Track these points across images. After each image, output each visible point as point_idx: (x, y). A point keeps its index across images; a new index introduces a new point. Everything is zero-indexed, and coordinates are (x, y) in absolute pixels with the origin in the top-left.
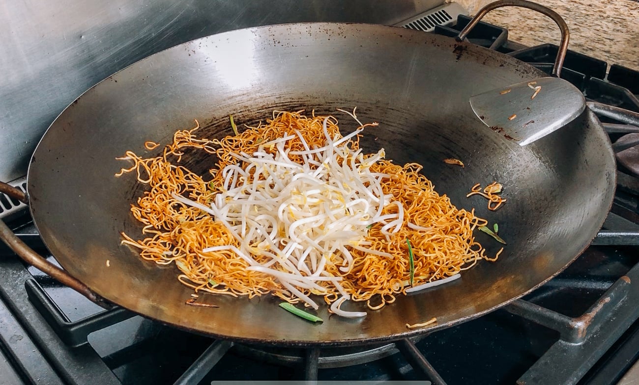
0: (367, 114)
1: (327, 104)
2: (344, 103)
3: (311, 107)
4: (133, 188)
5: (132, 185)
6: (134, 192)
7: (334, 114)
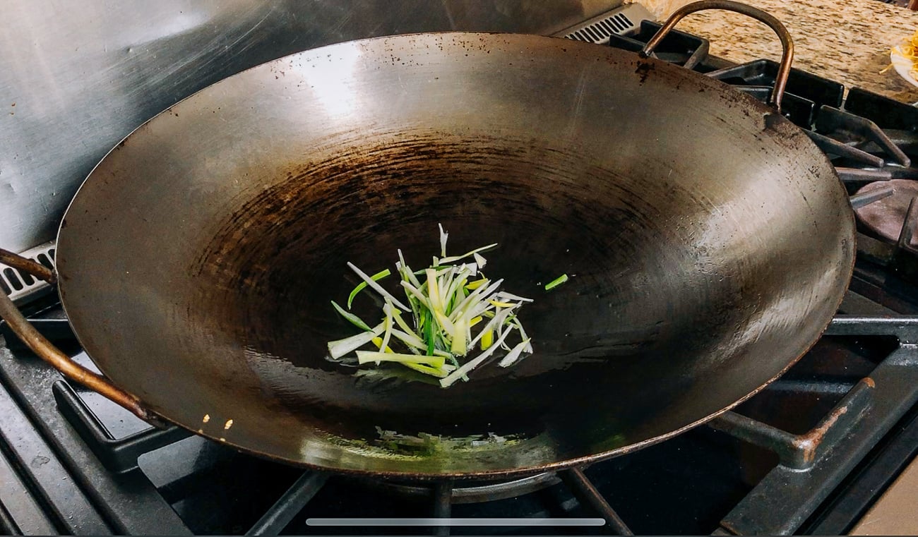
0: (518, 156)
2: (487, 142)
3: (443, 147)
4: (200, 261)
5: (199, 257)
6: (202, 266)
7: (474, 157)
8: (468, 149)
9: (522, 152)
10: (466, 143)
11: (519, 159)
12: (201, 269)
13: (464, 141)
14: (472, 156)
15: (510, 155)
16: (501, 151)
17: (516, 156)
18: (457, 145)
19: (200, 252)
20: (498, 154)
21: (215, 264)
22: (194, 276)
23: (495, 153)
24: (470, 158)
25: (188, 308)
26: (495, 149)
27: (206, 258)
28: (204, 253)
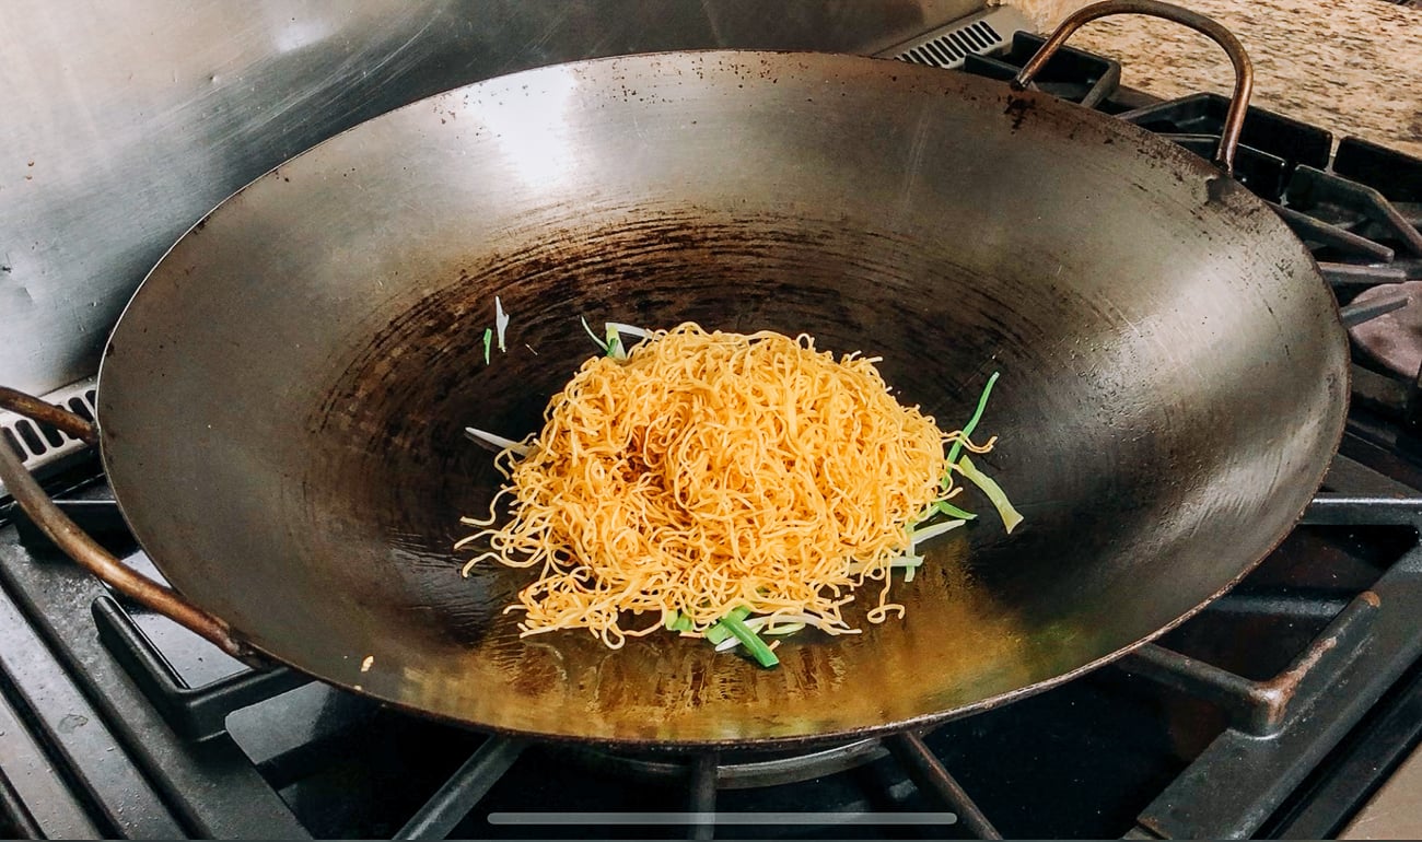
1: (738, 225)
2: (772, 222)
5: (321, 402)
6: (326, 417)
7: (752, 246)
8: (742, 233)
9: (828, 238)
10: (740, 225)
11: (822, 249)
12: (325, 422)
13: (736, 221)
14: (749, 244)
15: (808, 243)
16: (794, 236)
17: (817, 244)
18: (726, 227)
19: (323, 395)
20: (790, 241)
21: (347, 414)
22: (314, 432)
23: (784, 241)
24: (747, 247)
25: (304, 483)
26: (785, 234)
27: (333, 404)
28: (329, 397)
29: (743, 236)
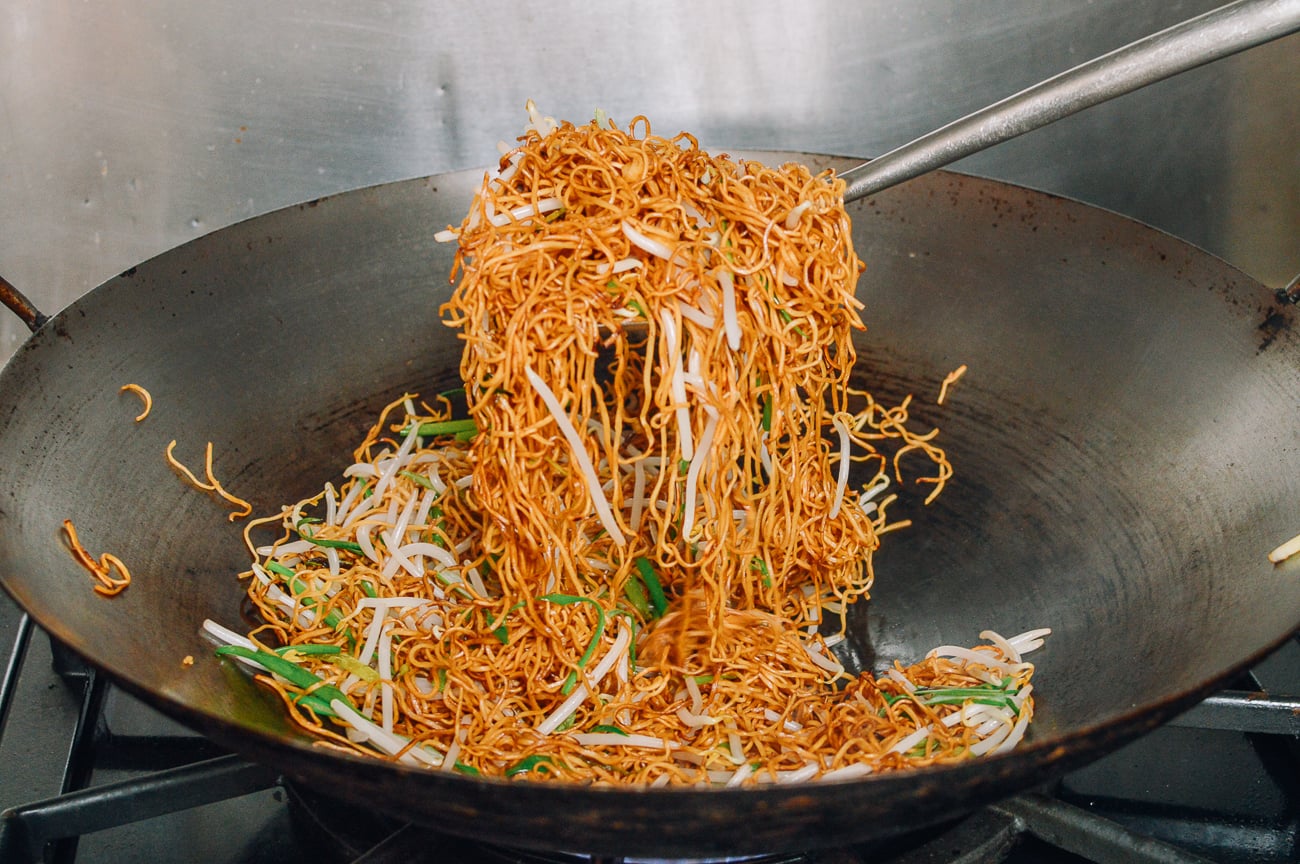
0: (1005, 433)
1: (924, 382)
2: (964, 391)
3: (882, 378)
4: (334, 413)
5: (338, 407)
6: (332, 421)
7: (928, 412)
8: (926, 393)
9: (1015, 427)
10: (928, 384)
11: (1002, 437)
12: (325, 425)
13: (925, 378)
14: (927, 408)
15: (991, 426)
16: (980, 414)
17: (1000, 431)
18: (911, 381)
19: (346, 401)
20: (973, 419)
21: (357, 428)
22: (306, 429)
23: (967, 416)
24: (922, 411)
25: (251, 464)
26: (971, 409)
27: (348, 414)
28: (350, 406)
29: (925, 398)
